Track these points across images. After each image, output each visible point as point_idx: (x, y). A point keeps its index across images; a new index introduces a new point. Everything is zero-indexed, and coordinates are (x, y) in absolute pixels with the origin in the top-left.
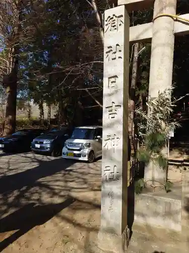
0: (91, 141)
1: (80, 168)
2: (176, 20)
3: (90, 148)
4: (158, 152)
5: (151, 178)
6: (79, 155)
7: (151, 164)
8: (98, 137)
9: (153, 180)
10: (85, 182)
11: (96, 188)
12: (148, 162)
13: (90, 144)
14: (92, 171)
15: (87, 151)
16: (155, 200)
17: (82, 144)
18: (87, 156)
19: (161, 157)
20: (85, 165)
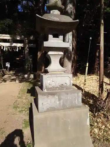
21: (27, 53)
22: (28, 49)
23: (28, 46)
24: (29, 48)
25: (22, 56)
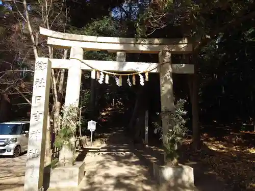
0: (18, 136)
1: (4, 163)
2: (83, 62)
3: (17, 143)
4: (68, 140)
5: (63, 158)
6: (4, 151)
7: (64, 149)
8: (26, 132)
9: (64, 159)
10: (10, 172)
11: (21, 174)
12: (62, 146)
13: (16, 138)
14: (17, 164)
15: (12, 146)
16: (64, 171)
17: (8, 139)
18: (12, 151)
19: (70, 143)
20: (9, 160)
21: (169, 90)
22: (171, 80)
23: (171, 70)
24: (174, 75)
25: (110, 109)
